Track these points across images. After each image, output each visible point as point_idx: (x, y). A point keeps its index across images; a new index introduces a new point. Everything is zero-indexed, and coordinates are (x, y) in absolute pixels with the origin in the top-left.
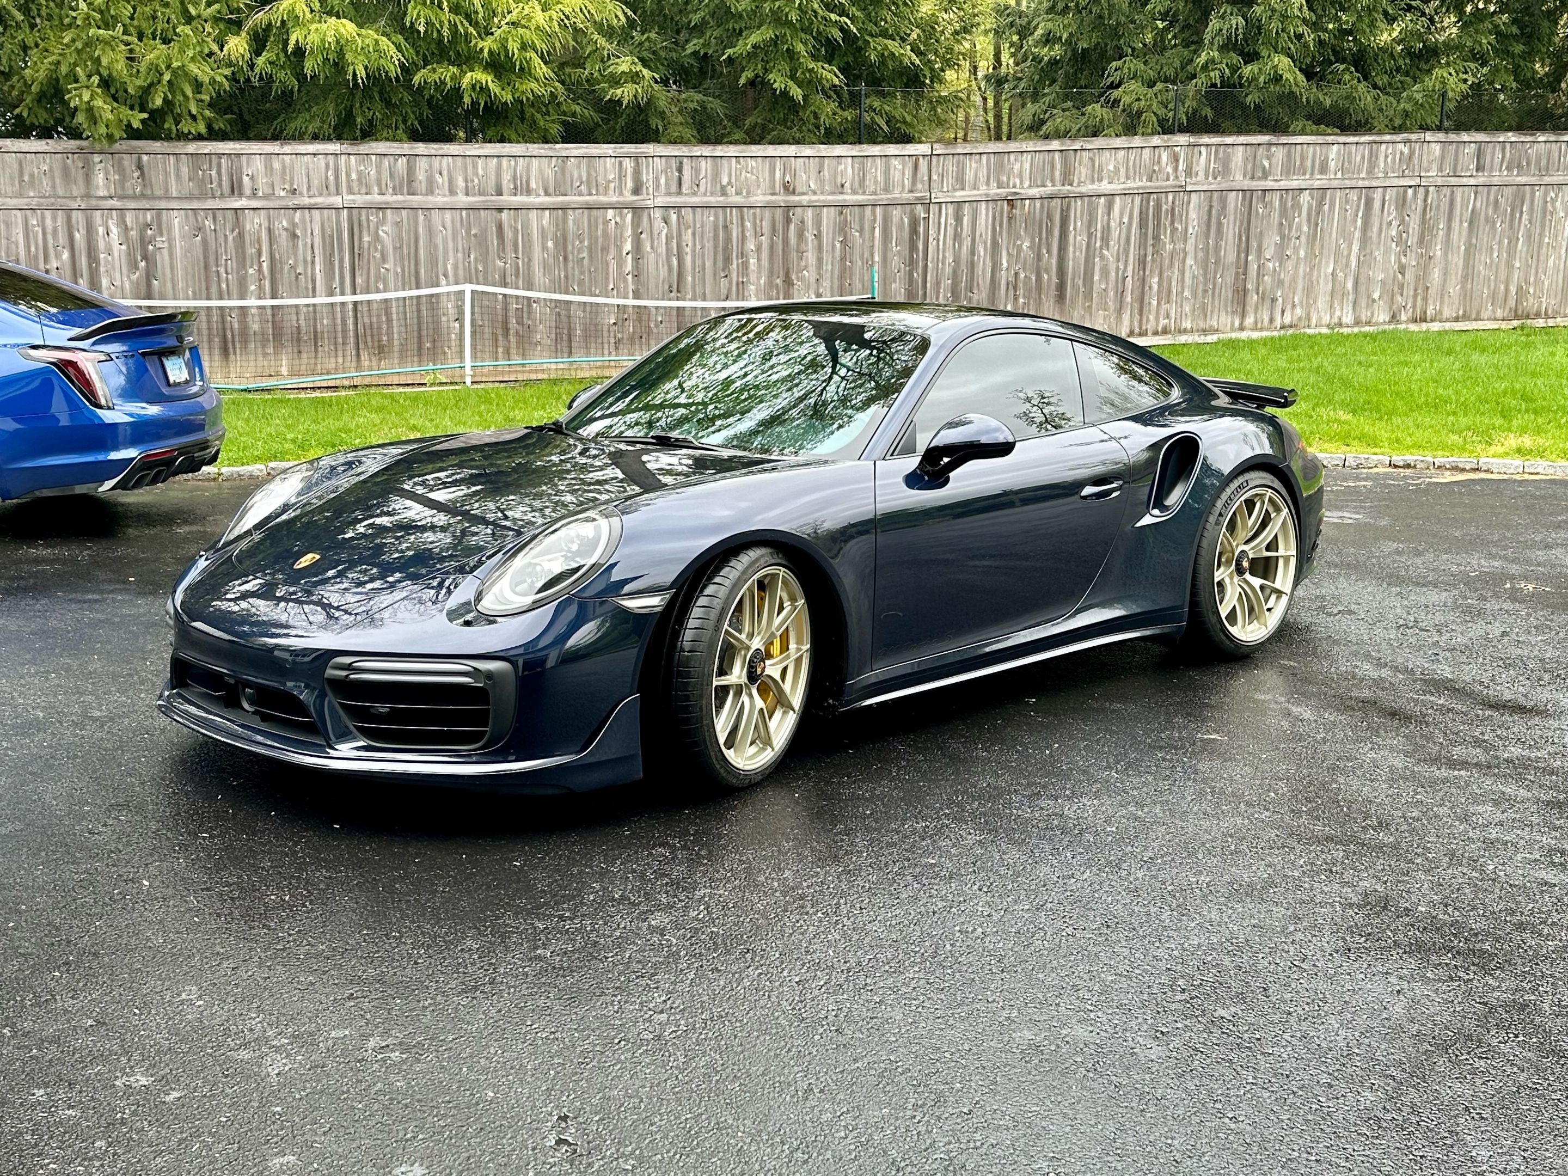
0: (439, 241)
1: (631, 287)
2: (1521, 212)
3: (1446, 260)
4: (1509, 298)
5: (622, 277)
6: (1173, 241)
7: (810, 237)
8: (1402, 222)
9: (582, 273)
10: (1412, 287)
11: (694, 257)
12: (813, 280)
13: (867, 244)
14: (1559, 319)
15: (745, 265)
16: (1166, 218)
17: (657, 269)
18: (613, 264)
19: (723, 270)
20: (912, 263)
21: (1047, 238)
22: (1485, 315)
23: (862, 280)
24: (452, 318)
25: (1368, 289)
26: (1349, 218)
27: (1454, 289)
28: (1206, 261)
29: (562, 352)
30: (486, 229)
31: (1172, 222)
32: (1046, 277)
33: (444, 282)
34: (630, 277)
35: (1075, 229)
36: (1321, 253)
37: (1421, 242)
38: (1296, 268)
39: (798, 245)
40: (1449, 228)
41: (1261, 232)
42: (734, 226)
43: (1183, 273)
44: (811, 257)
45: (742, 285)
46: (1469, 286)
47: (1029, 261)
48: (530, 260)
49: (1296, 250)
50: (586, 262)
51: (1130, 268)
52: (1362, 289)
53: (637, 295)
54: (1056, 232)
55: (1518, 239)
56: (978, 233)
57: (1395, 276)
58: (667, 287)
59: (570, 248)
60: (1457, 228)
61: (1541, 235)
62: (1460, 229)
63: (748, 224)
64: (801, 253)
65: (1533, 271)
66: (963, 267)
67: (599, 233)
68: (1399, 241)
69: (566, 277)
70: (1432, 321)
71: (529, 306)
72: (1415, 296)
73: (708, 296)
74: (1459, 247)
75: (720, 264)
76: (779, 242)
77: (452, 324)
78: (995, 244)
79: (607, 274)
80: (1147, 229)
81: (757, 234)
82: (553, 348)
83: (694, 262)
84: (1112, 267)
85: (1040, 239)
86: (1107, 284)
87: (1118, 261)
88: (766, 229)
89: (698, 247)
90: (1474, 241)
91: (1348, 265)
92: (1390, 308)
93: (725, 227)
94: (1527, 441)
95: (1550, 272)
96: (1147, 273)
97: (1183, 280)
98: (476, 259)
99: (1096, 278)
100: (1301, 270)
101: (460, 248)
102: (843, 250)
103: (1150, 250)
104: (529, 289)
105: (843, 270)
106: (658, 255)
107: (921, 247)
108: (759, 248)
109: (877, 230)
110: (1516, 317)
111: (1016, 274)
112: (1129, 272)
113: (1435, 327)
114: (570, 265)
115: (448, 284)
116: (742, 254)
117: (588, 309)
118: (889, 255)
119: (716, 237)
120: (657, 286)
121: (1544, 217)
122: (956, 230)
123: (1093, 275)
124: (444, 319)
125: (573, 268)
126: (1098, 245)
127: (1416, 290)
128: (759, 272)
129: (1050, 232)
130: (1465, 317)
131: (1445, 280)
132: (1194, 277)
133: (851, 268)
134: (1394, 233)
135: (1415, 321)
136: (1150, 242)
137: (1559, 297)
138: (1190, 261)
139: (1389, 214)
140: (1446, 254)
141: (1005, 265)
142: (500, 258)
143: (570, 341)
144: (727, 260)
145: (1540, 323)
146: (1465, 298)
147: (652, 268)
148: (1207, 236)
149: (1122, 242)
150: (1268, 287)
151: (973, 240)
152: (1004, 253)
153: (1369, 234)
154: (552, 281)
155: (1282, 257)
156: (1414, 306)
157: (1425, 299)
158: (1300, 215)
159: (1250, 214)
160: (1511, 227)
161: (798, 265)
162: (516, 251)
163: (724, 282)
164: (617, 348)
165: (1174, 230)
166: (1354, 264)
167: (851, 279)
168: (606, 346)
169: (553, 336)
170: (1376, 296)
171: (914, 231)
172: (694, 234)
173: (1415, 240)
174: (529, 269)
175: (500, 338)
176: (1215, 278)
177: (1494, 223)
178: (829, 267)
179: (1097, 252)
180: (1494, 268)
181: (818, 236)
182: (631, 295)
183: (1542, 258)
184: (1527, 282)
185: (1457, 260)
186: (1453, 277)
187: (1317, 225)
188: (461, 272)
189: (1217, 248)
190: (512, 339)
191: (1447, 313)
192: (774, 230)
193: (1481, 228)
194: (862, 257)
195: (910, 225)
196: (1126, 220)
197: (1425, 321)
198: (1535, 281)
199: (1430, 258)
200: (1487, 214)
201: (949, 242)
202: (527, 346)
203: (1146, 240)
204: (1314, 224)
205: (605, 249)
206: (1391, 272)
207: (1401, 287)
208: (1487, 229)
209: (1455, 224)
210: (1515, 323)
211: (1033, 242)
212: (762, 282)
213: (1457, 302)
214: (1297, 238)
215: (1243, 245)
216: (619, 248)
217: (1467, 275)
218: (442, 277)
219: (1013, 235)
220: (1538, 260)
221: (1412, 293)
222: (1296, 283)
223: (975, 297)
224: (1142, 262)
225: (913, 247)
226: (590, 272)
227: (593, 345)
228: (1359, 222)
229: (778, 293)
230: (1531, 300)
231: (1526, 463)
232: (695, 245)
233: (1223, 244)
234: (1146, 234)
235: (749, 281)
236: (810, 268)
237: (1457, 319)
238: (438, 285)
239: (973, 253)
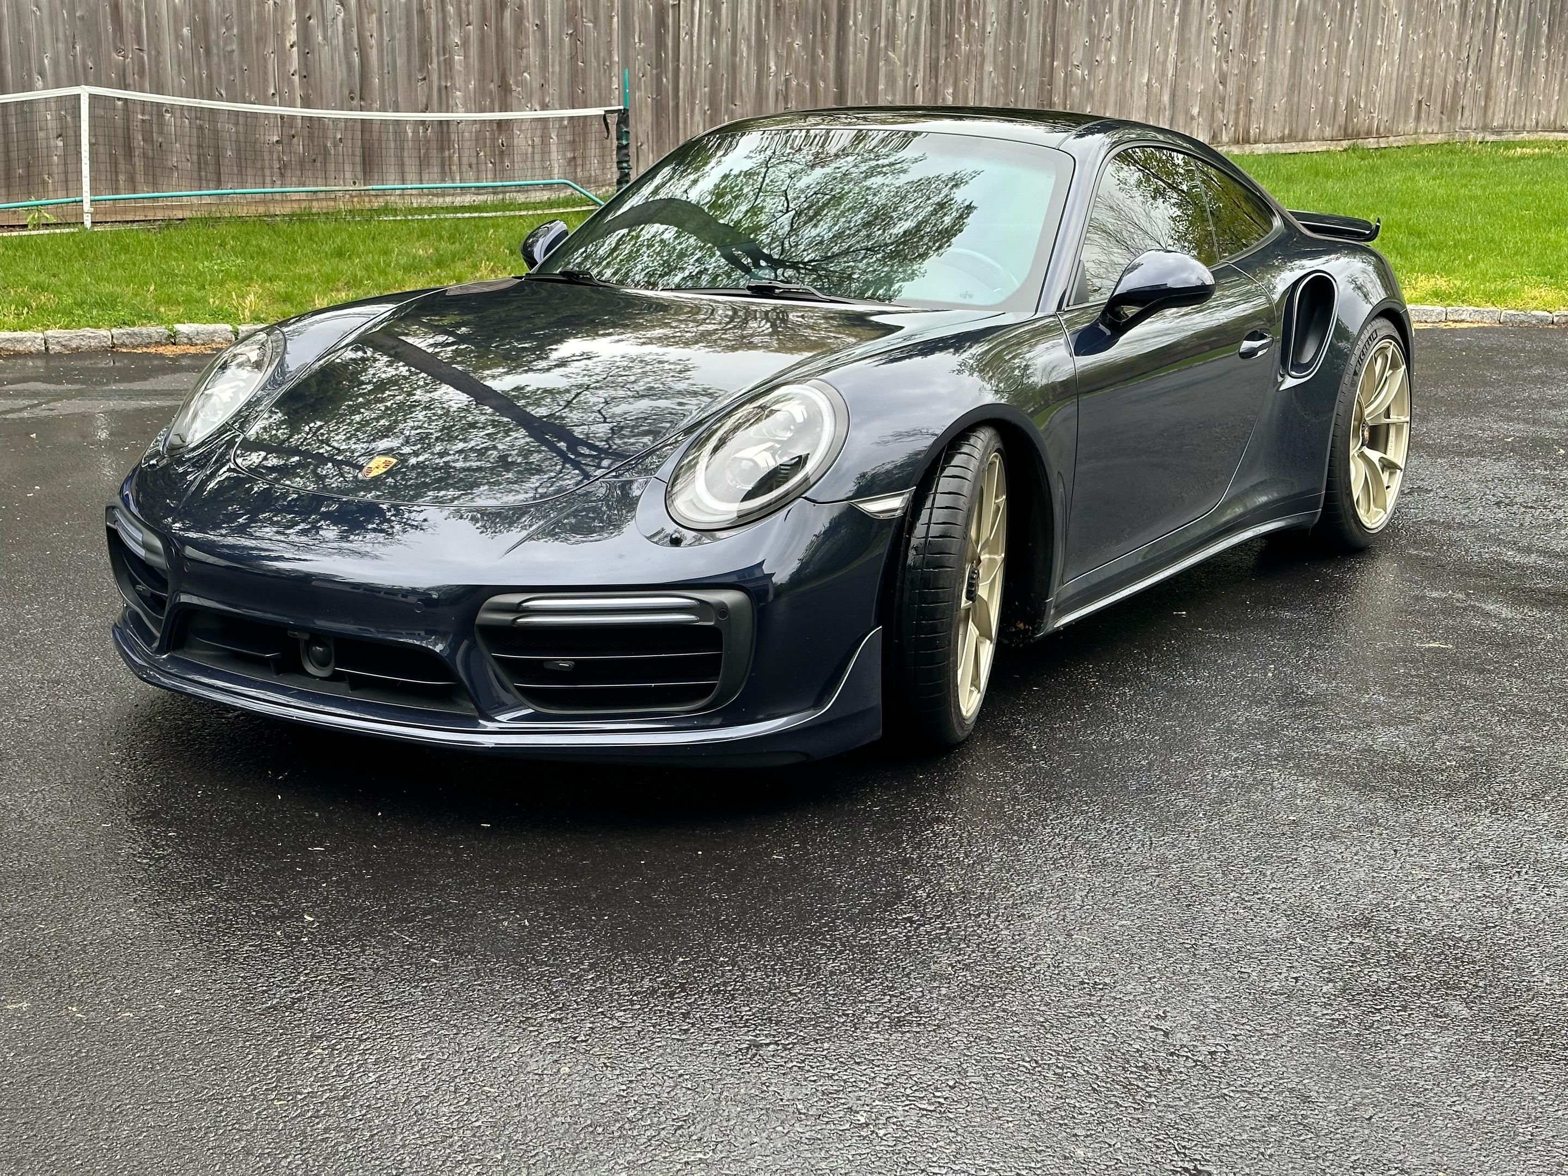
0: (31, 26)
1: (298, 92)
2: (1352, 9)
3: (1271, 68)
4: (1339, 113)
5: (285, 78)
6: (968, 41)
7: (530, 25)
8: (1224, 20)
9: (231, 72)
10: (1233, 101)
11: (381, 51)
12: (536, 85)
13: (604, 39)
14: (1391, 139)
15: (449, 64)
16: (961, 12)
17: (333, 68)
18: (272, 60)
19: (421, 70)
20: (659, 64)
21: (822, 35)
22: (1312, 134)
23: (598, 87)
24: (53, 134)
25: (1185, 104)
26: (1165, 15)
27: (1279, 104)
28: (1007, 67)
29: (208, 181)
30: (97, 10)
31: (968, 18)
32: (822, 84)
33: (40, 84)
34: (296, 78)
35: (855, 23)
36: (1134, 58)
37: (1244, 44)
38: (1107, 76)
39: (516, 38)
40: (1274, 28)
41: (1068, 31)
42: (433, 11)
43: (980, 81)
44: (532, 54)
45: (445, 92)
46: (1296, 99)
47: (802, 64)
48: (158, 53)
49: (1107, 55)
50: (236, 54)
51: (920, 75)
52: (1180, 103)
53: (306, 104)
54: (833, 28)
55: (1348, 42)
56: (739, 27)
57: (1215, 87)
58: (346, 92)
59: (213, 36)
60: (1283, 27)
61: (1374, 37)
62: (1287, 26)
63: (451, 9)
64: (520, 49)
65: (1364, 80)
66: (723, 71)
67: (253, 16)
68: (1221, 44)
69: (210, 77)
70: (1256, 142)
71: (160, 115)
72: (1237, 112)
73: (401, 104)
74: (1285, 52)
75: (416, 61)
76: (490, 31)
77: (52, 143)
78: (760, 41)
79: (266, 73)
80: (939, 25)
81: (463, 22)
82: (195, 175)
83: (381, 58)
84: (900, 73)
85: (814, 36)
86: (894, 94)
87: (906, 65)
88: (474, 17)
89: (386, 38)
90: (1301, 44)
91: (1164, 73)
92: (1211, 126)
93: (421, 12)
94: (1441, 283)
95: (1382, 82)
96: (940, 81)
97: (981, 91)
98: (83, 51)
99: (881, 87)
100: (1113, 79)
101: (61, 36)
102: (574, 47)
103: (943, 52)
104: (159, 90)
105: (574, 73)
106: (333, 49)
107: (670, 45)
108: (465, 42)
109: (615, 19)
110: (1346, 137)
111: (787, 81)
112: (919, 81)
113: (1260, 149)
114: (215, 59)
115: (45, 87)
116: (445, 49)
117: (241, 120)
118: (632, 53)
119: (409, 25)
120: (333, 92)
121: (1377, 13)
122: (713, 22)
123: (877, 84)
124: (41, 135)
125: (219, 66)
126: (882, 44)
127: (1238, 104)
128: (468, 73)
129: (826, 28)
130: (1292, 138)
131: (1269, 92)
132: (993, 87)
133: (584, 70)
134: (1214, 34)
135: (1236, 142)
136: (943, 41)
137: (1392, 111)
138: (989, 67)
139: (1209, 10)
140: (1270, 60)
141: (773, 68)
142: (118, 51)
143: (218, 164)
144: (425, 57)
145: (1371, 143)
146: (1291, 114)
147: (325, 66)
148: (1008, 35)
149: (910, 42)
150: (1077, 100)
151: (734, 37)
152: (772, 54)
153: (1187, 35)
154: (191, 82)
155: (1091, 64)
156: (1236, 124)
157: (1248, 115)
158: (1111, 11)
159: (1055, 8)
160: (1341, 26)
161: (517, 65)
162: (139, 41)
163: (421, 87)
164: (282, 175)
165: (970, 26)
166: (1170, 72)
167: (584, 84)
168: (267, 172)
169: (195, 158)
170: (1195, 111)
171: (661, 21)
172: (380, 21)
173: (1237, 43)
174: (157, 66)
175: (121, 160)
176: (1017, 88)
177: (1323, 22)
178: (557, 69)
179: (882, 54)
180: (1322, 77)
181: (541, 27)
182: (299, 101)
183: (1374, 64)
184: (1358, 94)
185: (1283, 68)
186: (1279, 88)
187: (1130, 23)
188: (63, 70)
189: (1019, 52)
190: (138, 162)
191: (1272, 132)
192: (484, 18)
193: (1309, 28)
194: (597, 56)
195: (656, 15)
196: (914, 14)
197: (1248, 142)
198: (1366, 94)
199: (1254, 64)
200: (1315, 11)
201: (705, 37)
202: (158, 171)
203: (938, 39)
204: (1126, 23)
205: (261, 40)
206: (1211, 83)
207: (1222, 100)
208: (1315, 28)
209: (1282, 22)
210: (1345, 144)
211: (805, 39)
212: (471, 87)
213: (1282, 118)
214: (1108, 40)
215: (1048, 48)
216: (281, 38)
217: (1293, 85)
218: (36, 77)
219: (782, 29)
220: (1369, 67)
221: (1233, 108)
222: (1107, 95)
223: (738, 111)
224: (934, 68)
225: (660, 43)
226: (242, 71)
227: (250, 171)
228: (1176, 20)
229: (492, 102)
230: (1362, 116)
231: (1449, 309)
232: (381, 36)
233: (1026, 45)
234: (938, 32)
235: (453, 85)
236: (533, 69)
237: (1282, 140)
238: (31, 88)
239: (734, 51)
